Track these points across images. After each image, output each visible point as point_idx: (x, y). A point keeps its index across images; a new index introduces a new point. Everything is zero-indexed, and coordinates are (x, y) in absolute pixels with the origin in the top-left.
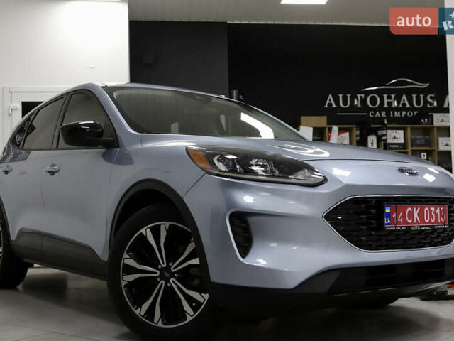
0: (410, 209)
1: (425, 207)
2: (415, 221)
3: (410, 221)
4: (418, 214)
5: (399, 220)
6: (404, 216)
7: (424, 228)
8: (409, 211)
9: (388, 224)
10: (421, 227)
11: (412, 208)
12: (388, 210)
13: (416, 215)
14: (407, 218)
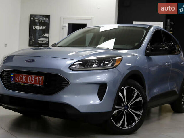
0: (21, 76)
1: (29, 76)
2: (23, 81)
3: (21, 81)
4: (25, 78)
5: (16, 80)
6: (18, 78)
7: (27, 85)
8: (21, 77)
9: (12, 81)
10: (25, 84)
11: (22, 76)
12: (12, 75)
13: (24, 79)
14: (20, 79)
